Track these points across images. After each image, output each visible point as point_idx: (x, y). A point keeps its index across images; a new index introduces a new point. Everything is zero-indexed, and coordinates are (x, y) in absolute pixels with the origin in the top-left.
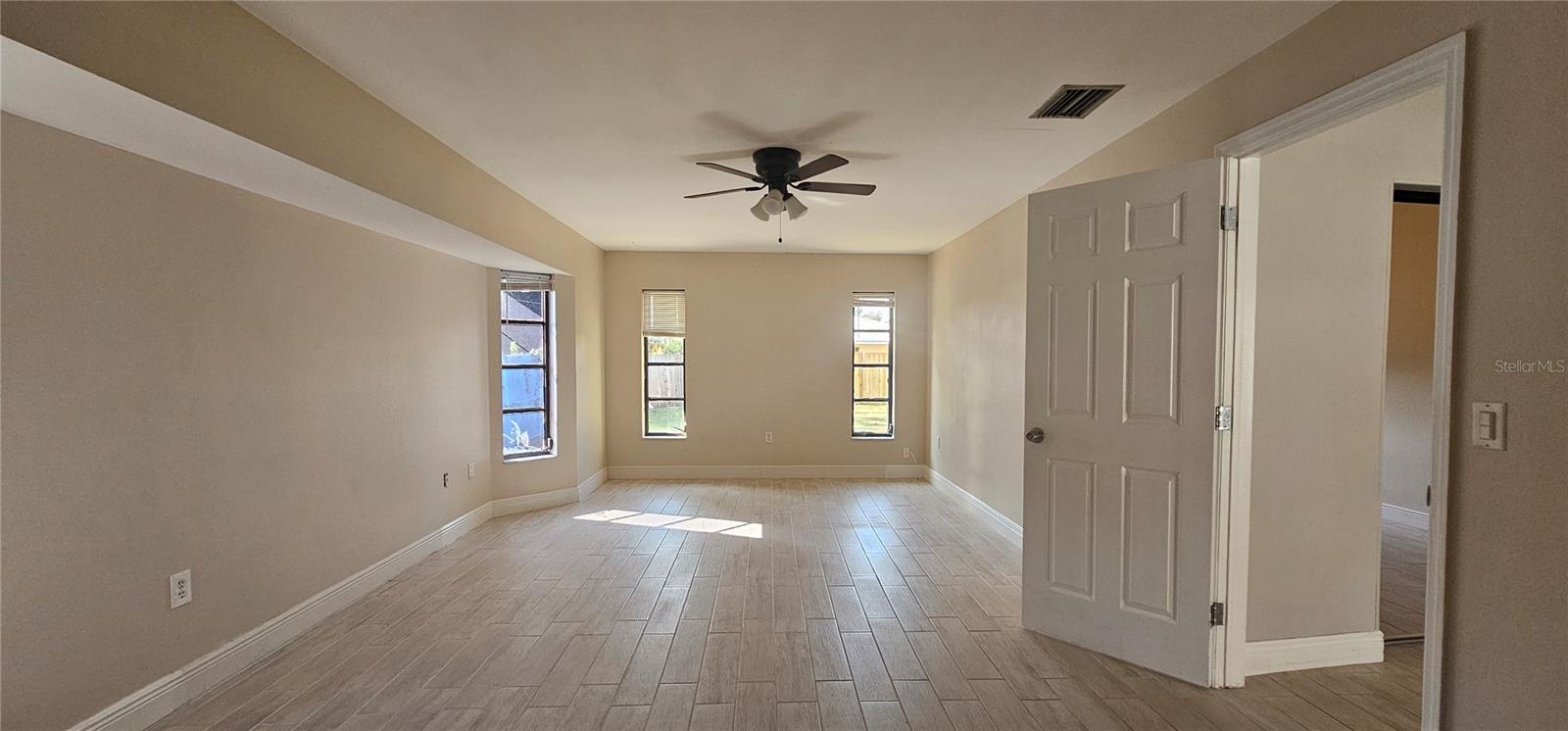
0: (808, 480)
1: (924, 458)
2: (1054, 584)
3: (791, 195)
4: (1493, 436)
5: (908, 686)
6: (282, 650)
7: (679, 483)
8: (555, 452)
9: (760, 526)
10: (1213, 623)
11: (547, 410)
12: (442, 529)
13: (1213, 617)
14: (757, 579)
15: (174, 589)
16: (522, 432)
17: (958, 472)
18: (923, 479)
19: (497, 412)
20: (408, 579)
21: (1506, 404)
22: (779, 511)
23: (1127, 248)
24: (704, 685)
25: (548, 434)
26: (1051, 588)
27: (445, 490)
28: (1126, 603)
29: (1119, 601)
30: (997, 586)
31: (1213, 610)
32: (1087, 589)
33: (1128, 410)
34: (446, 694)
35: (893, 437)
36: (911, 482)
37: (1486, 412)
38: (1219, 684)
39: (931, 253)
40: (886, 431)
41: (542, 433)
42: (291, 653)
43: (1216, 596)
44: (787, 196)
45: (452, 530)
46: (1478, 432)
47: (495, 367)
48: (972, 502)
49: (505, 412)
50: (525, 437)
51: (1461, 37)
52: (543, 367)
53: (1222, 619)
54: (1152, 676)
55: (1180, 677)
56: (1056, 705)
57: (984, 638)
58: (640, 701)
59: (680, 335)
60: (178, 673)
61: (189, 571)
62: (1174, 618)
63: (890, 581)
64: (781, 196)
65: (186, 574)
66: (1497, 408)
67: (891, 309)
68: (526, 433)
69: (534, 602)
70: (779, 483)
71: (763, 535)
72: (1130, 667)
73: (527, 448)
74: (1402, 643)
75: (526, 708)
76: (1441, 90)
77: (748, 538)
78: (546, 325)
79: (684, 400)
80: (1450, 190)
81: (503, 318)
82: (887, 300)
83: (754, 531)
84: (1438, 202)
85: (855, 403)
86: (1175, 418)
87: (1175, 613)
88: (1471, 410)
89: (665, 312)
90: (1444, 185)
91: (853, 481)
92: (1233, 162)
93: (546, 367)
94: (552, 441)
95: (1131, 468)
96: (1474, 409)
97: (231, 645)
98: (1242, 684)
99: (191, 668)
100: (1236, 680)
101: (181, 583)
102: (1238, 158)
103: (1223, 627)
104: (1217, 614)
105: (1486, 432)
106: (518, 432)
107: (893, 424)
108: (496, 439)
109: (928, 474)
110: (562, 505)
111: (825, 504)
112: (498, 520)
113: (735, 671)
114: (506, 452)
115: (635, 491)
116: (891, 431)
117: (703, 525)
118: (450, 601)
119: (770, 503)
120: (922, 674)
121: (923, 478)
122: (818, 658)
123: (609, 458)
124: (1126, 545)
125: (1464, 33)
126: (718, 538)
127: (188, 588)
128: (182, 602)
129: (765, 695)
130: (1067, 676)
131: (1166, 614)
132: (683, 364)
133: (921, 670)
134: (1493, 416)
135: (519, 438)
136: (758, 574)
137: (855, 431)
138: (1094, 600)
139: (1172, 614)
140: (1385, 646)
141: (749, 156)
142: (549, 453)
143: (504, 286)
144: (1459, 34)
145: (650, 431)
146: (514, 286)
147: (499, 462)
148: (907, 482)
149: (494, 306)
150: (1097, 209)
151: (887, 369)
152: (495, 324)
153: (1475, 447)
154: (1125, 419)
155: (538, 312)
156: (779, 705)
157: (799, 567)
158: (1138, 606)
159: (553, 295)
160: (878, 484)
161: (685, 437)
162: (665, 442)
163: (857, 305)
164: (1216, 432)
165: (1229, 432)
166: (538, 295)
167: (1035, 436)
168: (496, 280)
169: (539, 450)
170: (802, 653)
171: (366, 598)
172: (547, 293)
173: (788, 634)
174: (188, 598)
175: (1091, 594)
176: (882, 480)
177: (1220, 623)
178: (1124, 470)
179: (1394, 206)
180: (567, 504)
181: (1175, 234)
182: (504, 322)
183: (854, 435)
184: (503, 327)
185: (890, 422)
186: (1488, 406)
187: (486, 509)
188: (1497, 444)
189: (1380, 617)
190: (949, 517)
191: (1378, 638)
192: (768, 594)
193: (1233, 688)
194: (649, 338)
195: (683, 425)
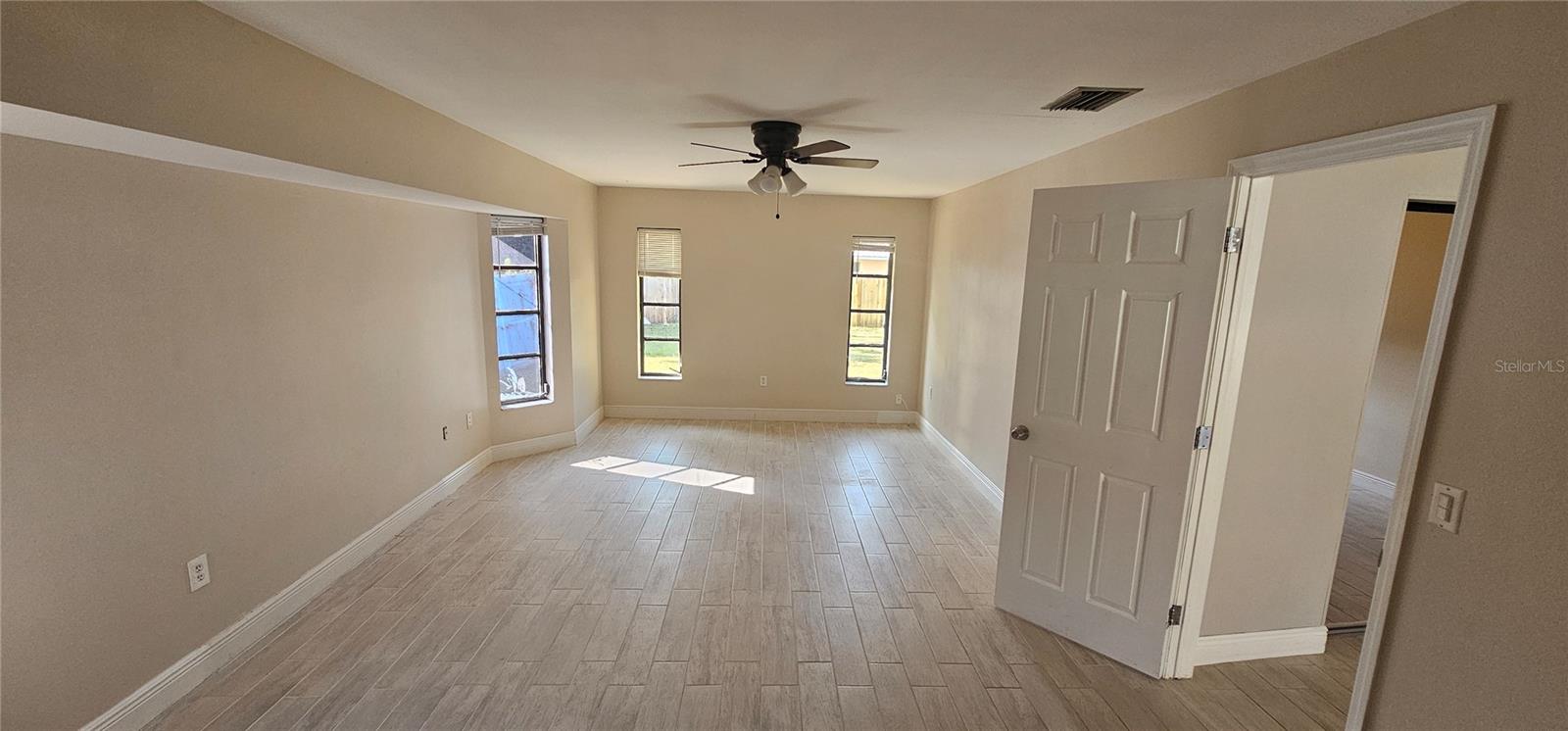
0: (802, 423)
1: (916, 405)
2: (1027, 572)
3: (790, 170)
4: (1448, 519)
5: (883, 670)
6: (299, 614)
7: (675, 424)
8: (551, 396)
9: (751, 480)
10: (1170, 623)
11: (543, 356)
12: (444, 480)
13: (1170, 618)
14: (747, 543)
15: (193, 574)
16: (519, 377)
17: (947, 425)
18: (914, 426)
19: (493, 360)
20: (413, 535)
21: (1466, 492)
22: (771, 462)
23: (1128, 259)
24: (694, 663)
25: (544, 380)
26: (1024, 575)
27: (445, 442)
28: (1092, 597)
29: (1085, 593)
30: (974, 557)
31: (1171, 611)
32: (1057, 579)
33: (1111, 421)
34: (456, 668)
35: (886, 384)
36: (901, 429)
37: (1445, 495)
38: (1169, 675)
39: (936, 198)
40: (880, 377)
41: (539, 379)
42: (309, 617)
43: (1176, 599)
44: (786, 171)
45: (454, 478)
46: (1435, 512)
47: (489, 314)
48: (959, 458)
49: (501, 359)
50: (522, 383)
51: (1492, 110)
52: (537, 313)
53: (1179, 619)
54: (1109, 664)
55: (1134, 667)
56: (1018, 694)
57: (958, 617)
58: (635, 680)
59: (675, 276)
60: (204, 648)
61: (205, 555)
62: (1135, 615)
63: (875, 550)
64: (779, 171)
65: (202, 559)
66: (1456, 493)
67: (891, 255)
68: (522, 379)
69: (535, 565)
70: (772, 427)
71: (755, 491)
72: (1090, 654)
73: (524, 394)
74: (1343, 631)
75: (530, 685)
76: (1462, 152)
77: (740, 494)
78: (540, 270)
79: (680, 340)
80: (1466, 206)
81: (495, 264)
82: (888, 245)
83: (746, 486)
84: (1453, 213)
85: (850, 348)
86: (1157, 434)
87: (1136, 612)
88: (1433, 487)
89: (662, 251)
90: (1460, 201)
91: (845, 425)
92: (1245, 181)
93: (541, 314)
94: (548, 387)
95: (1112, 476)
96: (1435, 490)
97: (250, 616)
98: (1190, 676)
99: (216, 641)
100: (1184, 672)
101: (198, 567)
102: (1251, 177)
103: (1178, 627)
104: (1175, 615)
105: (1442, 513)
106: (515, 378)
107: (887, 370)
108: (493, 384)
109: (919, 421)
110: (559, 449)
111: (816, 454)
112: (499, 465)
113: (723, 648)
114: (503, 397)
115: (631, 433)
116: (885, 378)
117: (698, 476)
118: (454, 561)
119: (763, 450)
120: (897, 656)
121: (914, 424)
122: (802, 637)
123: (605, 398)
124: (1098, 546)
125: (1494, 108)
126: (709, 490)
127: (205, 571)
128: (200, 584)
129: (750, 677)
130: (1030, 662)
131: (1127, 610)
132: (679, 305)
133: (896, 653)
134: (1451, 500)
135: (517, 385)
136: (748, 537)
137: (849, 376)
138: (1062, 590)
139: (1133, 612)
140: (1328, 635)
141: (748, 126)
142: (545, 398)
143: (495, 232)
144: (1490, 107)
145: (646, 371)
146: (505, 231)
147: (496, 408)
148: (897, 428)
149: (486, 253)
150: (1101, 215)
151: (884, 314)
152: (487, 269)
153: (1430, 523)
154: (1108, 428)
155: (530, 256)
156: (763, 688)
157: (788, 530)
158: (1101, 600)
159: (546, 239)
160: (869, 431)
161: (680, 378)
162: (659, 382)
163: (856, 249)
164: (1194, 452)
165: (1207, 451)
166: (530, 239)
167: (1020, 434)
168: (488, 227)
169: (535, 395)
170: (787, 630)
171: (375, 556)
172: (539, 237)
173: (774, 608)
174: (207, 580)
175: (1060, 585)
176: (873, 425)
177: (1177, 623)
178: (1102, 476)
179: (1406, 216)
180: (566, 448)
181: (1177, 250)
182: (496, 268)
183: (848, 380)
184: (496, 272)
185: (884, 368)
186: (1448, 489)
187: (485, 455)
188: (1450, 526)
189: (1330, 600)
190: (938, 475)
191: (1323, 632)
192: (756, 561)
193: (1182, 679)
194: (645, 278)
195: (678, 366)
